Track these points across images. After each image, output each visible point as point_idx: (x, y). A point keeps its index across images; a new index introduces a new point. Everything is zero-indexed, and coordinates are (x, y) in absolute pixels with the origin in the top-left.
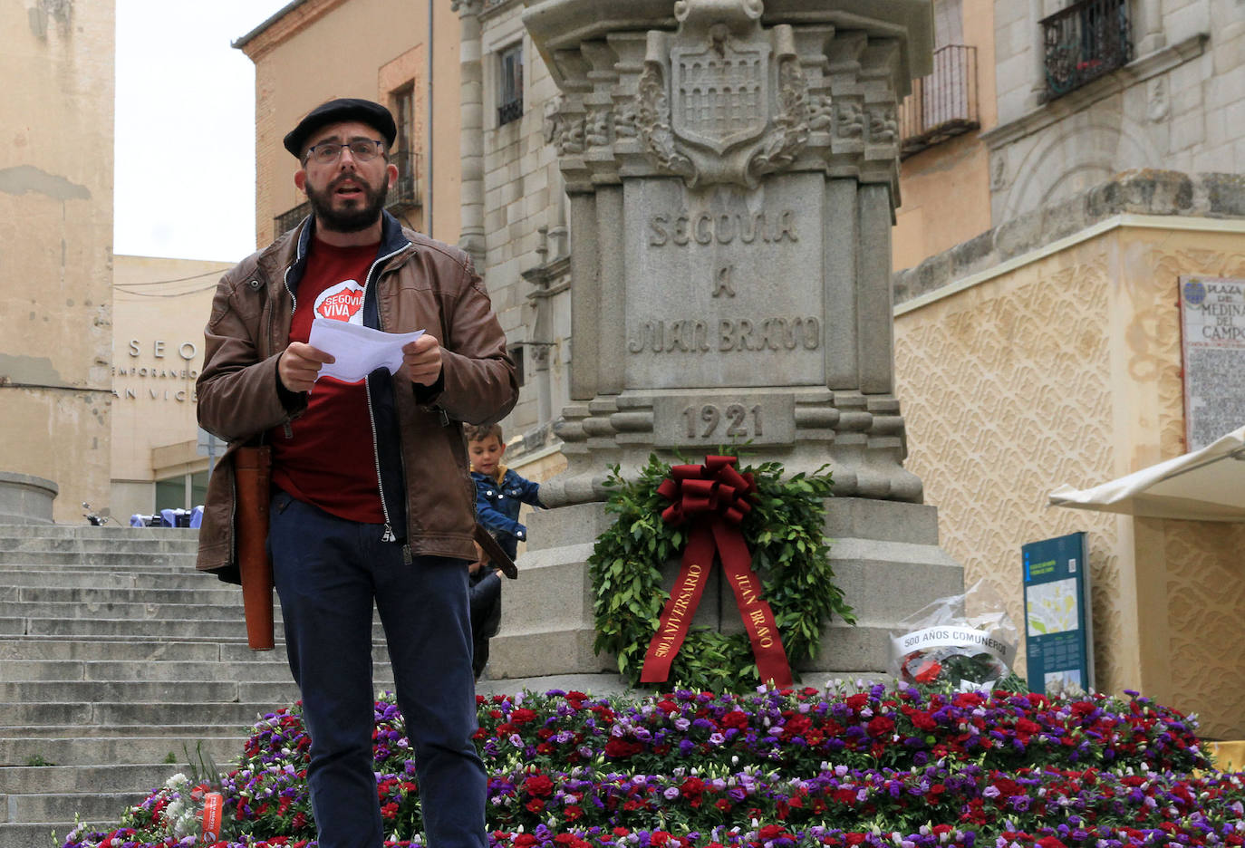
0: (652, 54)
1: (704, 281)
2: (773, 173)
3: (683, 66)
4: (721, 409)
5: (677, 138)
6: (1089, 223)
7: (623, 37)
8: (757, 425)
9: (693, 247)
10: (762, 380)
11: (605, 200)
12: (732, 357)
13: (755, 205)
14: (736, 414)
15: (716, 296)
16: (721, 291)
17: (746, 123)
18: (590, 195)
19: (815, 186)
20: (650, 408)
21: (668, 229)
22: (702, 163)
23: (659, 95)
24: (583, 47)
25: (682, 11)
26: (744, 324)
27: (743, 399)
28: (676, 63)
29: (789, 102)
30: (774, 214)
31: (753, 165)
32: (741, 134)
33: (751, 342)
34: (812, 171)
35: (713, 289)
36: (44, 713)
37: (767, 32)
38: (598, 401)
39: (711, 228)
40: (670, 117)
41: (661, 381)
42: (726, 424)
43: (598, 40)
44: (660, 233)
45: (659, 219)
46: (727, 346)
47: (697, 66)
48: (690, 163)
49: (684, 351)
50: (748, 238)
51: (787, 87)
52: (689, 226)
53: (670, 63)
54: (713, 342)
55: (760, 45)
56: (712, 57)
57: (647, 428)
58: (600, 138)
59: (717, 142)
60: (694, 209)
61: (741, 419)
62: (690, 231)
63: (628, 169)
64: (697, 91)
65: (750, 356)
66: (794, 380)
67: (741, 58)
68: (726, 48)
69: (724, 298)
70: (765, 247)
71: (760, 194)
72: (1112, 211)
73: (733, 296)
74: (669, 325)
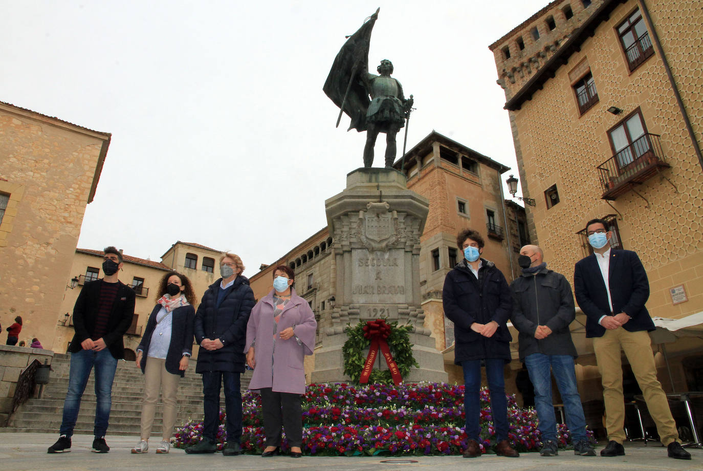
0: (361, 216)
1: (373, 276)
2: (390, 248)
3: (368, 220)
4: (379, 309)
5: (367, 238)
6: (424, 301)
7: (352, 213)
8: (388, 313)
9: (370, 267)
10: (389, 302)
11: (346, 255)
12: (381, 295)
13: (387, 256)
14: (383, 310)
15: (376, 279)
16: (378, 278)
17: (385, 235)
18: (342, 255)
19: (402, 251)
20: (359, 308)
21: (364, 262)
22: (373, 244)
23: (362, 227)
24: (342, 217)
25: (368, 206)
26: (384, 287)
27: (384, 306)
28: (367, 220)
29: (396, 230)
30: (391, 259)
31: (387, 246)
32: (384, 237)
33: (386, 292)
34: (401, 248)
35: (375, 278)
36: (193, 402)
37: (390, 213)
38: (343, 308)
39: (375, 262)
40: (365, 232)
41: (361, 302)
42: (380, 313)
43: (346, 214)
44: (362, 263)
45: (361, 259)
46: (379, 292)
47: (372, 220)
48: (370, 244)
49: (368, 293)
50: (385, 264)
51: (396, 226)
52: (369, 261)
53: (365, 219)
54: (375, 291)
55: (389, 215)
56: (376, 218)
57: (357, 314)
58: (345, 239)
59: (377, 238)
60: (370, 257)
61: (384, 312)
62: (369, 262)
63: (353, 246)
64: (372, 226)
65: (386, 295)
66: (397, 302)
67: (383, 219)
68: (380, 217)
69: (378, 280)
70: (389, 267)
71: (388, 254)
72: (429, 298)
73: (381, 279)
74: (363, 287)
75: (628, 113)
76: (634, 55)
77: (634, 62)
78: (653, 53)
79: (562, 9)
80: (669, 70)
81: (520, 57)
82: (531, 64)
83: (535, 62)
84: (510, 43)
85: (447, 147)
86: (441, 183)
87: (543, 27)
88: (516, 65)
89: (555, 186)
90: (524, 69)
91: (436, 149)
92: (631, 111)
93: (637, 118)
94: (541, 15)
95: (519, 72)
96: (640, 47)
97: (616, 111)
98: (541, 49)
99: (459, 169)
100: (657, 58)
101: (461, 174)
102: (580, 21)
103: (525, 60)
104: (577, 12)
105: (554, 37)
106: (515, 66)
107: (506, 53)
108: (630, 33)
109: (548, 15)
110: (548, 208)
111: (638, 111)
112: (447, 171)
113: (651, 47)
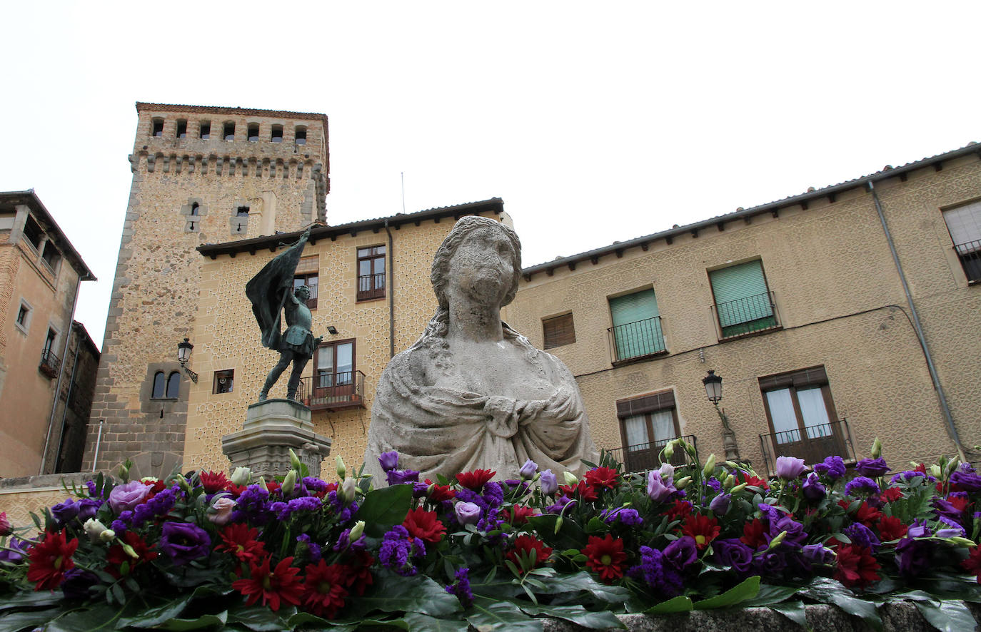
75: (342, 338)
76: (366, 286)
77: (363, 292)
78: (383, 297)
79: (248, 124)
80: (393, 322)
81: (175, 145)
82: (184, 162)
83: (192, 164)
84: (168, 118)
85: (36, 219)
86: (11, 271)
87: (218, 129)
88: (166, 153)
89: (232, 371)
90: (173, 162)
91: (22, 215)
92: (346, 338)
93: (349, 347)
94: (223, 113)
95: (165, 162)
96: (373, 283)
97: (333, 332)
98: (206, 154)
99: (37, 256)
100: (385, 304)
101: (39, 265)
102: (263, 151)
103: (180, 153)
104: (265, 139)
105: (226, 149)
106: (163, 151)
107: (158, 126)
108: (369, 262)
109: (230, 118)
110: (213, 393)
111: (353, 341)
112: (24, 255)
113: (383, 289)
